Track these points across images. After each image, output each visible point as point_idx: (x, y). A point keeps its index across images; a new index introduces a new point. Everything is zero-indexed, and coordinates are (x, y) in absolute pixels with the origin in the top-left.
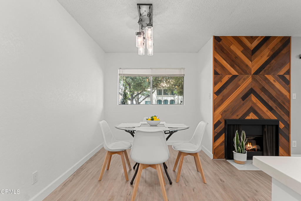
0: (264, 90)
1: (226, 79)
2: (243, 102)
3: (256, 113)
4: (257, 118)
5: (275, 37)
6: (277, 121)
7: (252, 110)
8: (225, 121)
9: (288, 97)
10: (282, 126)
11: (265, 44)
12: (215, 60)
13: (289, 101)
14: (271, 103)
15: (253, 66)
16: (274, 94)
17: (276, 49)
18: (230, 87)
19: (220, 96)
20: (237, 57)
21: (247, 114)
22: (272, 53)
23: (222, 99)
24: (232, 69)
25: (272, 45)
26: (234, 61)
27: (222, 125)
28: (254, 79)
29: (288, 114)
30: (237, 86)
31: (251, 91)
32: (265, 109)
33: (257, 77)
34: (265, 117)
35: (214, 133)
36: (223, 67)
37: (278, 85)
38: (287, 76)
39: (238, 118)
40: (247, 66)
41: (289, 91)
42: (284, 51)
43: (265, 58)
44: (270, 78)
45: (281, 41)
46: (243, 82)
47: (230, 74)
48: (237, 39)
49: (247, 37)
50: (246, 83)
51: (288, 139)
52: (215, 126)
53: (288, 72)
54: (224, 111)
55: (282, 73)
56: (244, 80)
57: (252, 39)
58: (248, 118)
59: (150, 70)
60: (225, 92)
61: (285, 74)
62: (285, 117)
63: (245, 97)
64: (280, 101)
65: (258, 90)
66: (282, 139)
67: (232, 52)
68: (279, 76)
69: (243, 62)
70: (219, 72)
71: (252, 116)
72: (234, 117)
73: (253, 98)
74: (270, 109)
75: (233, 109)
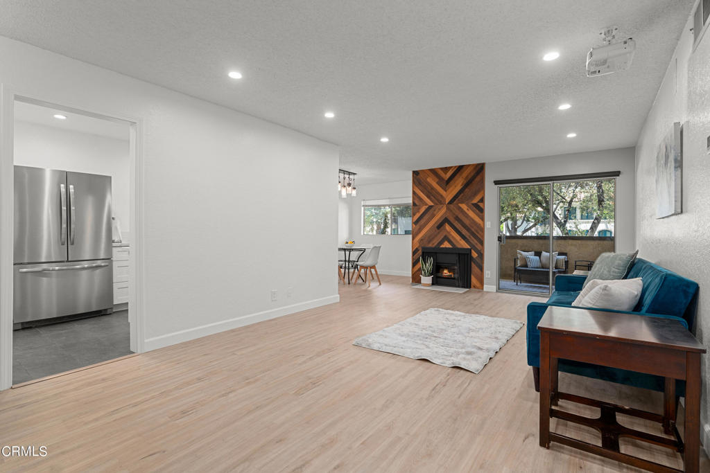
0: (457, 219)
1: (423, 209)
2: (438, 231)
3: (450, 242)
4: (451, 247)
5: (469, 165)
6: (470, 250)
7: (446, 238)
8: (423, 248)
9: (482, 225)
10: (475, 255)
11: (459, 173)
12: (414, 193)
13: (482, 230)
14: (464, 232)
15: (447, 196)
16: (467, 222)
17: (470, 177)
18: (426, 217)
19: (418, 226)
20: (433, 188)
21: (441, 242)
22: (465, 182)
23: (419, 229)
24: (429, 200)
25: (465, 173)
26: (430, 193)
27: (420, 252)
28: (448, 208)
29: (482, 242)
30: (433, 216)
31: (446, 220)
32: (458, 237)
33: (452, 206)
34: (459, 247)
35: (413, 259)
36: (420, 199)
37: (471, 214)
38: (481, 204)
39: (434, 246)
40: (441, 196)
41: (483, 219)
42: (478, 179)
43: (459, 188)
44: (464, 206)
45: (475, 169)
46: (438, 212)
47: (426, 204)
48: (433, 171)
49: (441, 169)
50: (441, 213)
51: (481, 269)
52: (414, 253)
53: (482, 200)
54: (421, 240)
55: (475, 201)
56: (439, 209)
57: (446, 169)
58: (442, 246)
59: (388, 200)
60: (422, 222)
61: (479, 202)
62: (479, 246)
63: (440, 226)
64: (473, 230)
65: (452, 219)
66: (475, 268)
67: (428, 183)
68: (473, 204)
69: (438, 193)
70: (417, 204)
71: (446, 245)
72: (430, 245)
73: (448, 227)
74: (463, 237)
75: (430, 238)
